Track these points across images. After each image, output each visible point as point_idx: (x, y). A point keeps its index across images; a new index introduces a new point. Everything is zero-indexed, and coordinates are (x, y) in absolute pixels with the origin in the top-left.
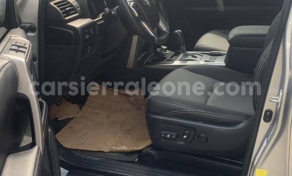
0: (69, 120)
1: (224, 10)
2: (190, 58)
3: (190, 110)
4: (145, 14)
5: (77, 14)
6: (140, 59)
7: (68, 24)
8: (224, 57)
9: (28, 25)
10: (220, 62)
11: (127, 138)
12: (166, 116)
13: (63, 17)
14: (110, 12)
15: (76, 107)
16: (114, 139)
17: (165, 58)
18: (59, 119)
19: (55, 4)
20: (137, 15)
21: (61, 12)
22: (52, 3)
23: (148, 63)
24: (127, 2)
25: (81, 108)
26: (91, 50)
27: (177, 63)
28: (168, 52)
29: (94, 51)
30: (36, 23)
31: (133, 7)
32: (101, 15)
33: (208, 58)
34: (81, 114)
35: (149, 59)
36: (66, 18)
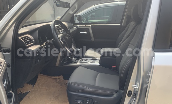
0: (27, 93)
1: (94, 41)
2: (84, 61)
3: (90, 89)
4: (66, 43)
5: (33, 43)
6: (62, 62)
7: (28, 48)
8: (98, 61)
9: (6, 49)
10: (97, 63)
11: (56, 101)
12: (77, 92)
13: (26, 45)
14: (50, 42)
15: (31, 85)
16: (50, 102)
17: (73, 61)
18: (22, 93)
19: (21, 38)
20: (63, 44)
21: (24, 42)
22: (20, 38)
23: (65, 64)
24: (58, 37)
25: (33, 86)
26: (40, 60)
27: (78, 64)
28: (74, 58)
29: (41, 61)
30: (10, 48)
31: (61, 40)
32: (45, 43)
33: (92, 61)
34: (33, 89)
35: (66, 62)
36: (27, 45)
